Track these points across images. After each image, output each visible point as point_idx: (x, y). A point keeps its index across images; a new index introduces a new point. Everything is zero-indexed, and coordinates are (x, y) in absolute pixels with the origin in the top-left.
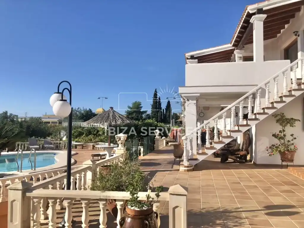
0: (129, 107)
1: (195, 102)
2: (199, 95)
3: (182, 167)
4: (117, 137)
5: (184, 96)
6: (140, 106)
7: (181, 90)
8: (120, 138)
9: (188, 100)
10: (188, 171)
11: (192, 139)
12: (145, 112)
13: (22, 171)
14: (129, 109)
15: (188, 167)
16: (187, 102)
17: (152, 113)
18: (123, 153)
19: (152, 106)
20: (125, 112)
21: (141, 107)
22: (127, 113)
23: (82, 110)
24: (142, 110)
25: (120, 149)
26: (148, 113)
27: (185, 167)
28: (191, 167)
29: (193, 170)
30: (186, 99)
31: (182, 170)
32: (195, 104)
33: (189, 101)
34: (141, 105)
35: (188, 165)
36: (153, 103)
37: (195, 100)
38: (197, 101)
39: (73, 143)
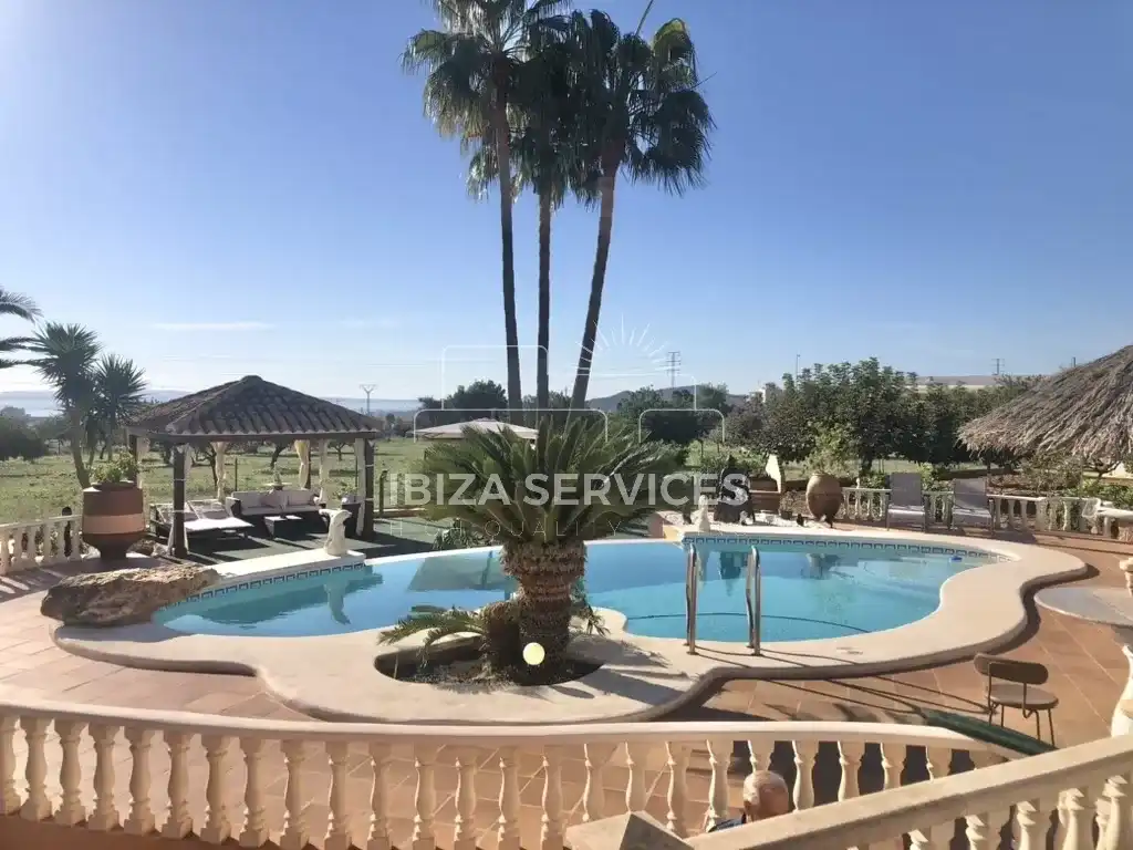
39: (1098, 507)
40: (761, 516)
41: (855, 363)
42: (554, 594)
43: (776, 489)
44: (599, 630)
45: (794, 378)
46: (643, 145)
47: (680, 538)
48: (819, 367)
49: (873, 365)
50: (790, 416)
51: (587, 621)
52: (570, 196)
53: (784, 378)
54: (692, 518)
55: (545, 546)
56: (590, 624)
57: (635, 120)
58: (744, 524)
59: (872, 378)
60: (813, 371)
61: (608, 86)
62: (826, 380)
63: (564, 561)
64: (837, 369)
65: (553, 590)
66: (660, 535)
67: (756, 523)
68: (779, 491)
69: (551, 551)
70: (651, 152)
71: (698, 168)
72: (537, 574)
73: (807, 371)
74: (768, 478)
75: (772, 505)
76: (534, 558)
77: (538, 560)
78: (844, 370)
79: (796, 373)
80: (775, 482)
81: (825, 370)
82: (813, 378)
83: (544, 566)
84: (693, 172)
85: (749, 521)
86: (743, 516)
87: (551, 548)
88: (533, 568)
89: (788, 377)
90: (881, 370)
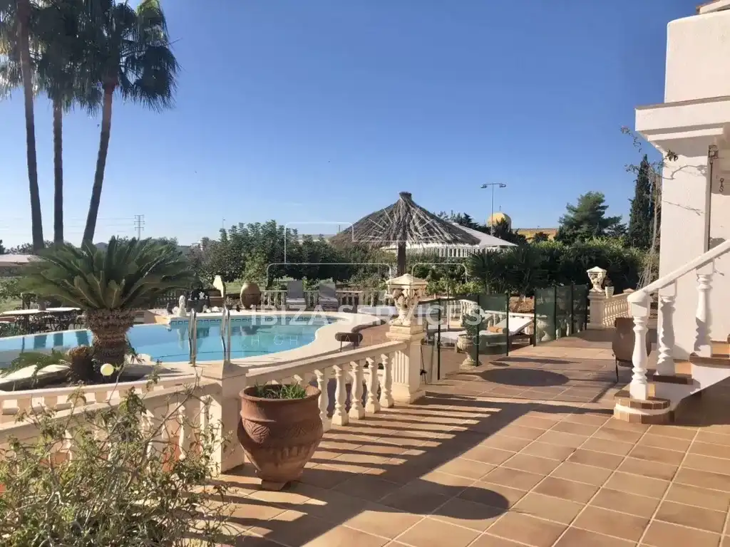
0: (570, 208)
1: (704, 160)
2: (719, 131)
3: (623, 404)
4: (393, 287)
5: (658, 142)
6: (601, 205)
7: (645, 119)
8: (403, 290)
9: (673, 156)
10: (645, 420)
11: (674, 302)
12: (616, 220)
13: (196, 362)
14: (570, 212)
15: (645, 406)
16: (667, 161)
17: (632, 223)
18: (408, 336)
19: (633, 202)
20: (560, 222)
21: (604, 208)
22: (566, 223)
23: (449, 218)
24: (605, 216)
25: (401, 325)
26: (621, 222)
27: (634, 405)
28: (657, 407)
29: (672, 419)
30: (665, 154)
31: (622, 414)
32: (701, 167)
33: (675, 157)
34: (602, 201)
35: (650, 398)
36: (634, 196)
37: (705, 155)
38: (713, 157)
39: (386, 295)
40: (215, 309)
41: (263, 223)
42: (117, 337)
43: (220, 296)
44: (139, 360)
45: (227, 232)
46: (132, 78)
47: (168, 321)
48: (241, 225)
49: (273, 224)
50: (225, 254)
51: (131, 356)
52: (77, 104)
53: (220, 231)
54: (173, 311)
55: (111, 310)
56: (133, 357)
57: (127, 60)
58: (205, 312)
59: (272, 232)
60: (238, 228)
61: (106, 34)
62: (245, 232)
63: (123, 318)
64: (252, 226)
65: (115, 336)
66: (154, 321)
67: (212, 312)
68: (222, 296)
69: (116, 313)
70: (138, 83)
71: (169, 96)
72: (107, 327)
73: (235, 227)
74: (215, 290)
75: (220, 304)
76: (106, 317)
77: (108, 318)
78: (256, 227)
79: (228, 228)
80: (220, 291)
81: (245, 227)
82: (238, 232)
83: (111, 322)
84: (166, 98)
85: (208, 310)
86: (205, 308)
87: (116, 311)
88: (105, 323)
89: (223, 231)
90: (277, 228)
